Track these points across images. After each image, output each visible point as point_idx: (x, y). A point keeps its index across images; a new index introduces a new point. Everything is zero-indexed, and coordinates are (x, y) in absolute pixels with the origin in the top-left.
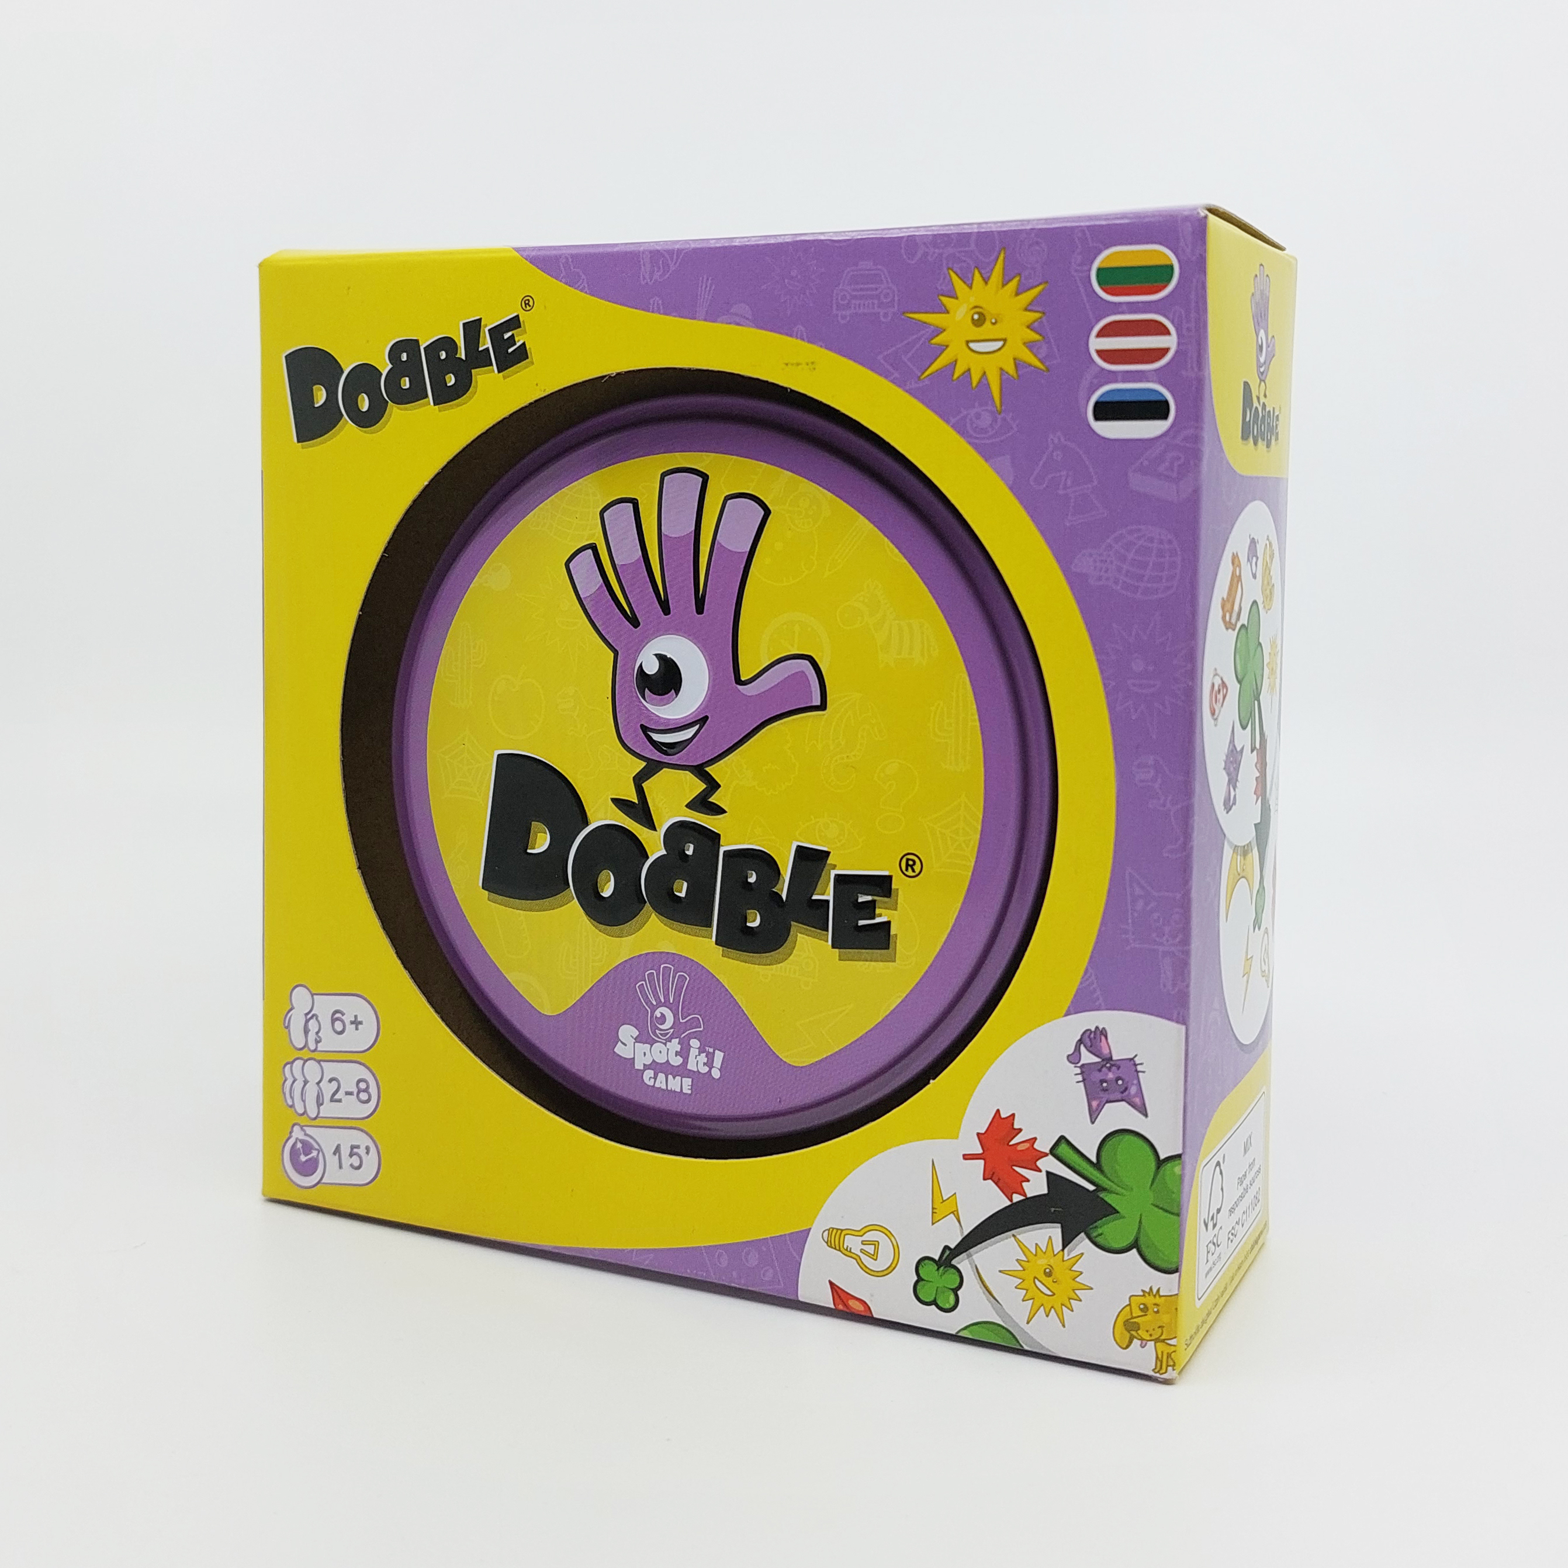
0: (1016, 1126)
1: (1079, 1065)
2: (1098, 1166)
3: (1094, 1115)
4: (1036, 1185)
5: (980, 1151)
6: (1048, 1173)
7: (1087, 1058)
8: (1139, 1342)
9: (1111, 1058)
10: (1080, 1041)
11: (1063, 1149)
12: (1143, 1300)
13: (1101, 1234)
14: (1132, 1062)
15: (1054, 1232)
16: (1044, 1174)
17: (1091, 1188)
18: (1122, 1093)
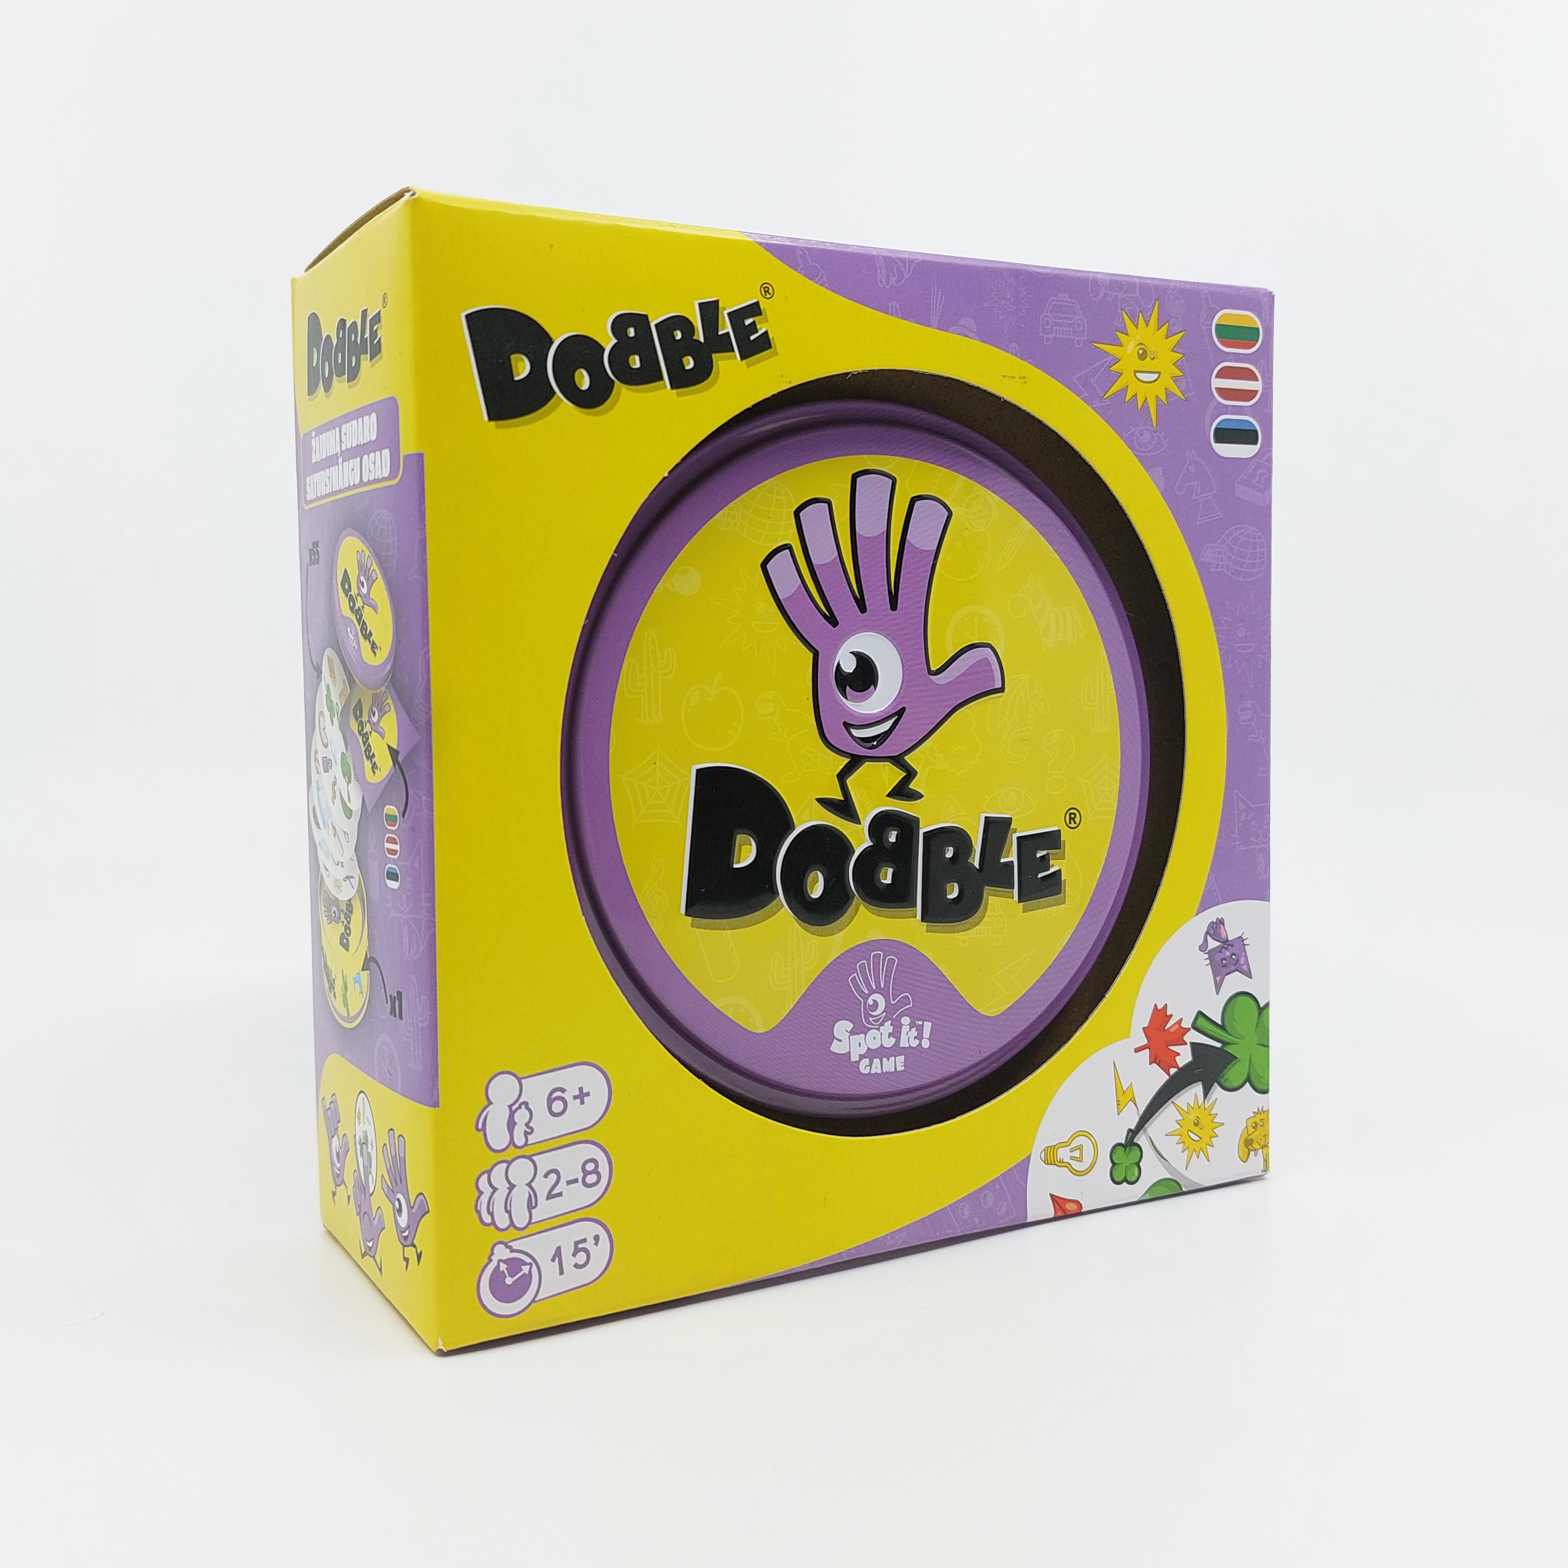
0: (1168, 1014)
1: (1207, 952)
2: (1222, 1027)
3: (1218, 986)
4: (1184, 1056)
5: (1146, 1042)
6: (1193, 1044)
7: (1213, 944)
8: (1253, 1152)
9: (1227, 940)
10: (1207, 933)
11: (1202, 1022)
12: (1253, 1120)
13: (1227, 1079)
14: (1241, 939)
15: (1198, 1088)
16: (1189, 1045)
17: (1218, 1045)
18: (1235, 965)
